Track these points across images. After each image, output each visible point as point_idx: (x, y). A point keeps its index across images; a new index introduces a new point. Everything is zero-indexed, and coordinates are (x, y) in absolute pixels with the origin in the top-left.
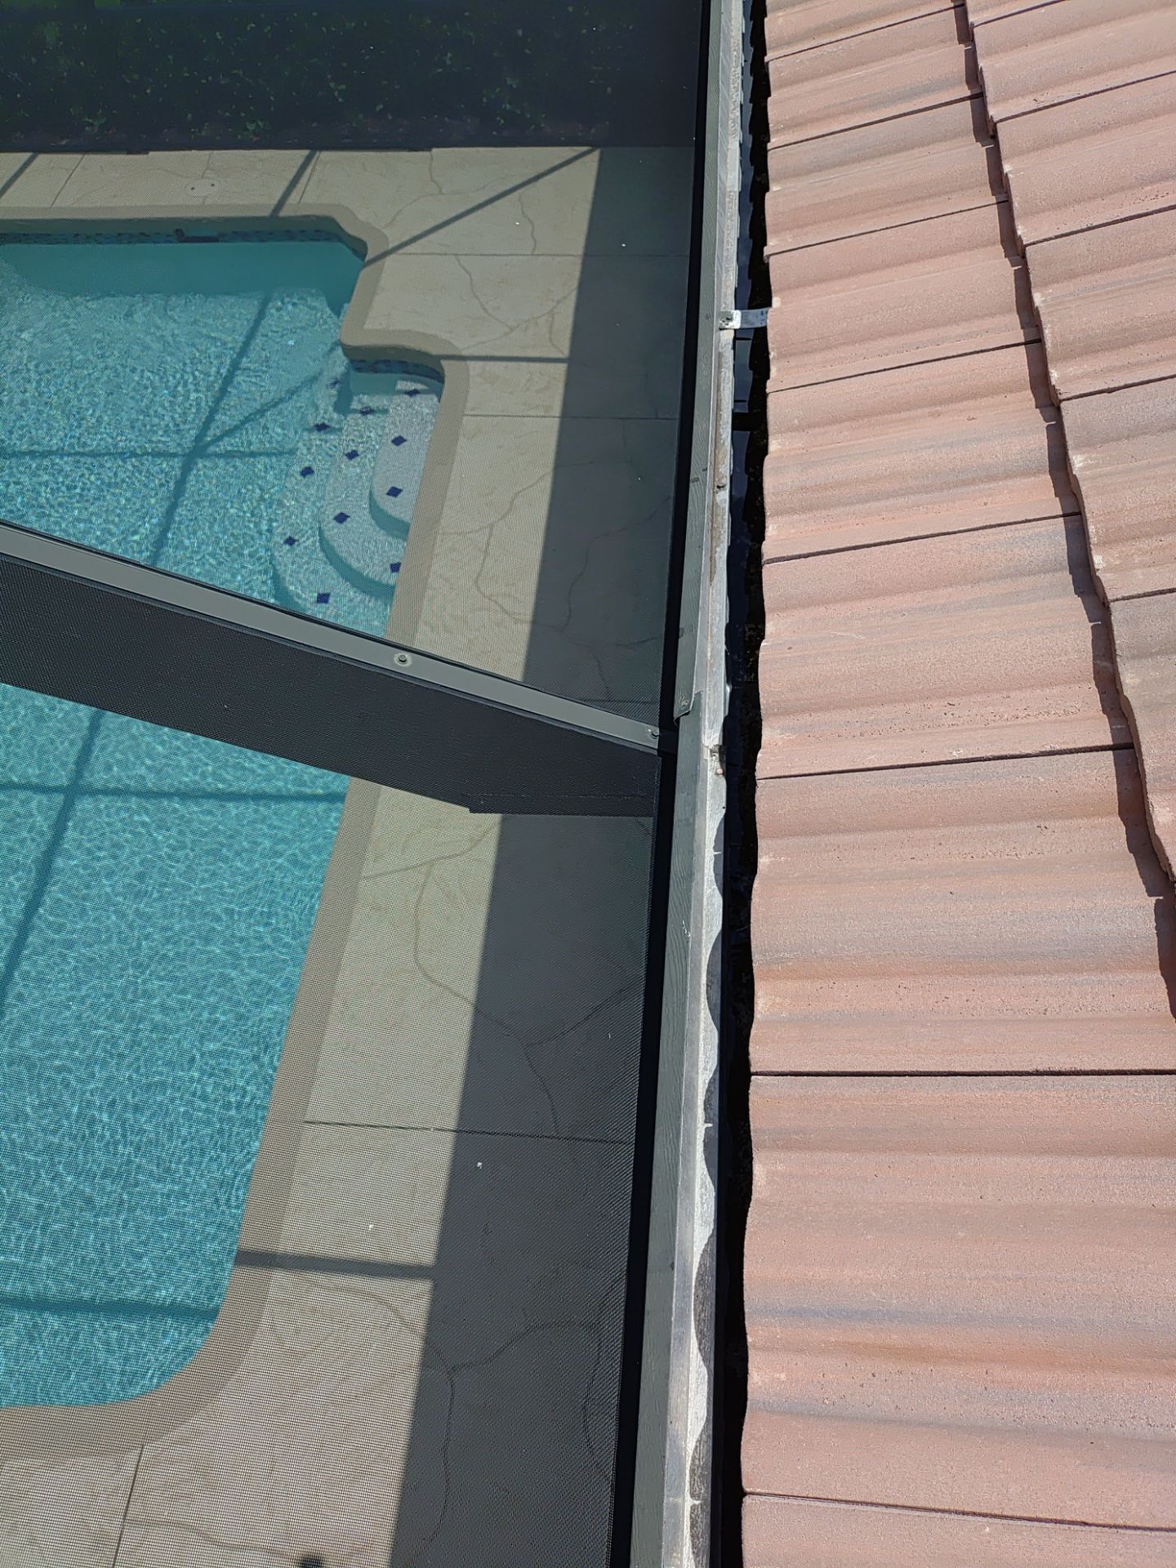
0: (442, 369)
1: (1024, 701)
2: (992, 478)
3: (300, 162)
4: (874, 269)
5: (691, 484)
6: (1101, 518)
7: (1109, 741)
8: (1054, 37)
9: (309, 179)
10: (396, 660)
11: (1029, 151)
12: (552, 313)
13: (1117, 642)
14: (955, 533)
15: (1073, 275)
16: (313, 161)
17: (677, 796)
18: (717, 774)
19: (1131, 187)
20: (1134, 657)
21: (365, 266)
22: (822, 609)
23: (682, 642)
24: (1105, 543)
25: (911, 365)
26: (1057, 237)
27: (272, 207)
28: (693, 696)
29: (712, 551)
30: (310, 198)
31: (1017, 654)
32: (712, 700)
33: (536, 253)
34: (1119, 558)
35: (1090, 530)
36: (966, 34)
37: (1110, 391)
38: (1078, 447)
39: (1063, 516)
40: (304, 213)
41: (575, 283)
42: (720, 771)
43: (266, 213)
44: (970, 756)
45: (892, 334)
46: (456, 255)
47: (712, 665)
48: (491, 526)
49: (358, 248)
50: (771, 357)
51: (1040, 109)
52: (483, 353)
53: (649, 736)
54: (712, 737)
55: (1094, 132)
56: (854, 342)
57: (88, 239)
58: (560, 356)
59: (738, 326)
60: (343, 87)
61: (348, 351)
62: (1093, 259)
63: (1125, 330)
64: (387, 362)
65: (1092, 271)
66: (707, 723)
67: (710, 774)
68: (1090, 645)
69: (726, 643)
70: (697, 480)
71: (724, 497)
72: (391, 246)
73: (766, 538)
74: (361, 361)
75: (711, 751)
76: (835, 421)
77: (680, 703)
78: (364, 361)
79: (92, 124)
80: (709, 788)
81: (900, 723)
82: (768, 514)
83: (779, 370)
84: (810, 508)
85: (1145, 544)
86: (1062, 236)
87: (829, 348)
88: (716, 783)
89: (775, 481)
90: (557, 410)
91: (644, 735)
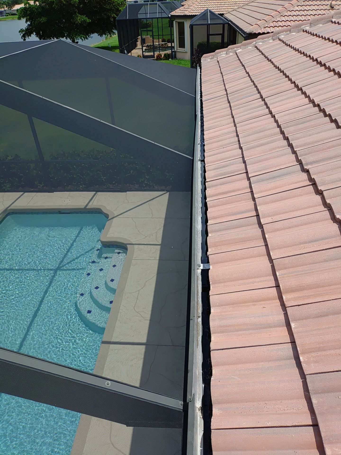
0: (127, 247)
1: (286, 404)
2: (271, 327)
3: (93, 195)
4: (235, 260)
5: (191, 321)
6: (301, 346)
7: (311, 423)
8: (275, 202)
9: (95, 199)
10: (106, 384)
11: (271, 232)
12: (157, 233)
13: (309, 388)
14: (262, 345)
15: (286, 268)
16: (96, 195)
17: (188, 432)
18: (200, 418)
19: (298, 245)
20: (314, 393)
21: (108, 221)
22: (228, 366)
23: (189, 374)
24: (302, 353)
25: (246, 290)
26: (280, 258)
27: (85, 206)
28: (192, 395)
29: (197, 338)
30: (94, 204)
31: (283, 389)
32: (199, 390)
33: (153, 217)
34: (307, 358)
35: (298, 349)
36: (254, 199)
37: (299, 305)
38: (292, 321)
39: (291, 342)
40: (93, 207)
41: (163, 225)
42: (201, 417)
43: (83, 207)
44: (272, 426)
45: (242, 279)
46: (132, 218)
47: (198, 378)
48: (139, 291)
49: (107, 216)
50: (210, 283)
51: (273, 222)
52: (138, 243)
53: (180, 404)
54: (198, 404)
55: (287, 228)
56: (231, 281)
57: (35, 213)
58: (159, 244)
59: (202, 268)
60: (105, 178)
61: (102, 242)
62: (290, 264)
63: (301, 286)
64: (113, 245)
65: (291, 268)
66: (197, 399)
67: (199, 418)
68: (302, 387)
69: (202, 370)
70: (192, 319)
71: (200, 320)
72: (115, 216)
73: (211, 341)
74: (105, 245)
75: (199, 409)
76: (228, 304)
77: (189, 397)
78: (106, 245)
79: (40, 186)
80: (198, 423)
81: (252, 409)
82: (211, 333)
83: (212, 287)
84: (222, 332)
85: (314, 354)
86: (282, 258)
87: (225, 282)
88: (200, 421)
89: (212, 324)
90: (158, 258)
91: (178, 404)
